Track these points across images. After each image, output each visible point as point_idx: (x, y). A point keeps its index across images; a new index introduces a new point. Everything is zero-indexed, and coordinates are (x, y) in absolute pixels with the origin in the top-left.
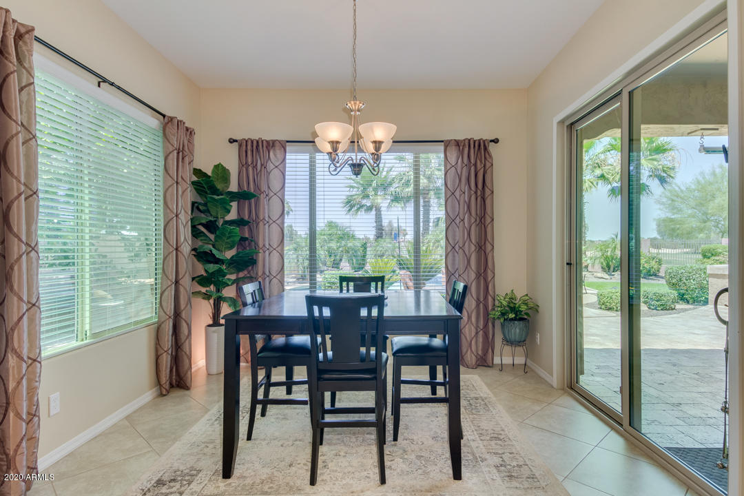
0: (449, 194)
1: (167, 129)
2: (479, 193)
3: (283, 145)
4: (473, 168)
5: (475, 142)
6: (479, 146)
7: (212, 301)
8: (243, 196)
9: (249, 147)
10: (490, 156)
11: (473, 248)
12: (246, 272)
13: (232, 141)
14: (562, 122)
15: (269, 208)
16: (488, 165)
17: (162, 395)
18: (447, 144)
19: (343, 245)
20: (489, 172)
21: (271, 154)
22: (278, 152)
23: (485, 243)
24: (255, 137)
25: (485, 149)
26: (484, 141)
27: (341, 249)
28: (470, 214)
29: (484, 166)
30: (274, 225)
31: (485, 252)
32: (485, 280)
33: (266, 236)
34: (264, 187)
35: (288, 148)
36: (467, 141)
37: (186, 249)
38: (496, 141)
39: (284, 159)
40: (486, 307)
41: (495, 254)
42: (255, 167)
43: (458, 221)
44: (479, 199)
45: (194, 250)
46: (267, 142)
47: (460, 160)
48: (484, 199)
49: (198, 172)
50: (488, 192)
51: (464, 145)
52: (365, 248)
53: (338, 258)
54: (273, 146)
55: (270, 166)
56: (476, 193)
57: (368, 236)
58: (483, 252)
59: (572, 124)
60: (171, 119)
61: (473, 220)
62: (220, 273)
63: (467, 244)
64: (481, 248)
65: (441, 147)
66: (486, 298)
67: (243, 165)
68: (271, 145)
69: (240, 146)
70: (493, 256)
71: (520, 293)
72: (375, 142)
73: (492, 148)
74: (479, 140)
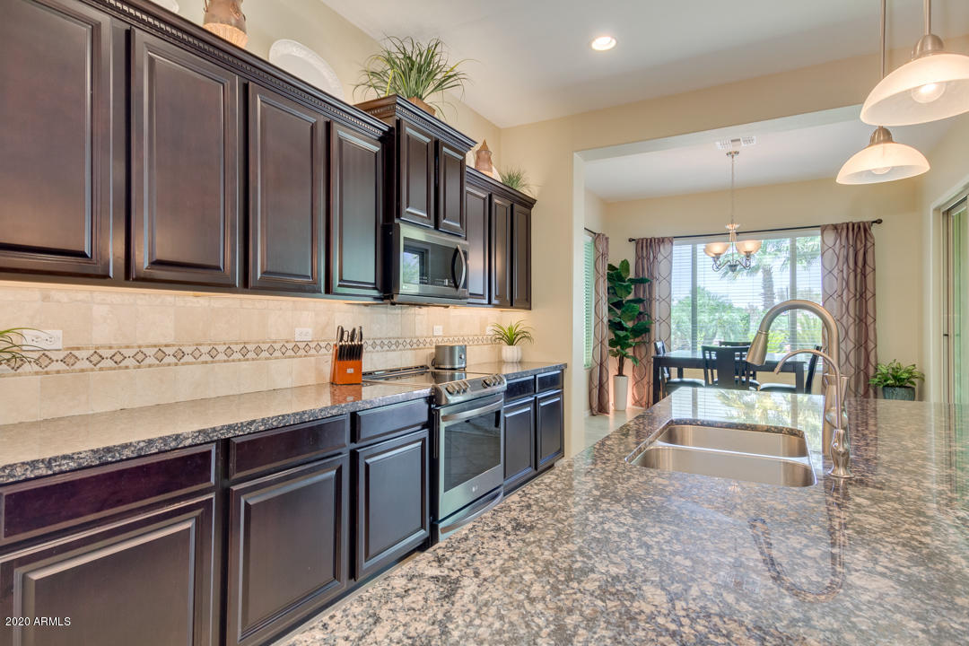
0: (826, 272)
1: (597, 242)
2: (859, 270)
3: (671, 240)
4: (851, 249)
5: (853, 225)
6: (859, 227)
7: (618, 358)
8: (639, 281)
9: (644, 244)
10: (872, 237)
11: (851, 320)
12: (641, 338)
13: (631, 240)
14: (937, 209)
15: (658, 290)
16: (869, 244)
17: (593, 415)
18: (824, 229)
19: (716, 318)
20: (870, 251)
21: (661, 247)
22: (666, 246)
23: (866, 317)
24: (649, 236)
25: (865, 230)
26: (864, 223)
27: (714, 323)
28: (849, 290)
29: (865, 246)
30: (663, 302)
31: (866, 324)
32: (866, 349)
33: (657, 310)
34: (656, 274)
35: (674, 242)
36: (845, 226)
37: (605, 320)
38: (879, 222)
39: (671, 252)
40: (867, 375)
41: (877, 326)
42: (648, 259)
43: (835, 296)
44: (859, 277)
45: (609, 321)
46: (659, 239)
47: (838, 241)
48: (864, 275)
49: (611, 267)
50: (868, 269)
51: (842, 229)
52: (748, 322)
53: (711, 332)
54: (663, 241)
55: (660, 257)
56: (855, 271)
57: (755, 305)
58: (864, 325)
59: (949, 210)
60: (599, 235)
61: (851, 296)
62: (626, 338)
63: (845, 317)
64: (861, 320)
65: (819, 231)
66: (866, 367)
67: (639, 258)
68: (661, 241)
69: (637, 243)
70: (875, 329)
71: (906, 364)
72: (746, 252)
73: (875, 229)
74: (859, 224)
